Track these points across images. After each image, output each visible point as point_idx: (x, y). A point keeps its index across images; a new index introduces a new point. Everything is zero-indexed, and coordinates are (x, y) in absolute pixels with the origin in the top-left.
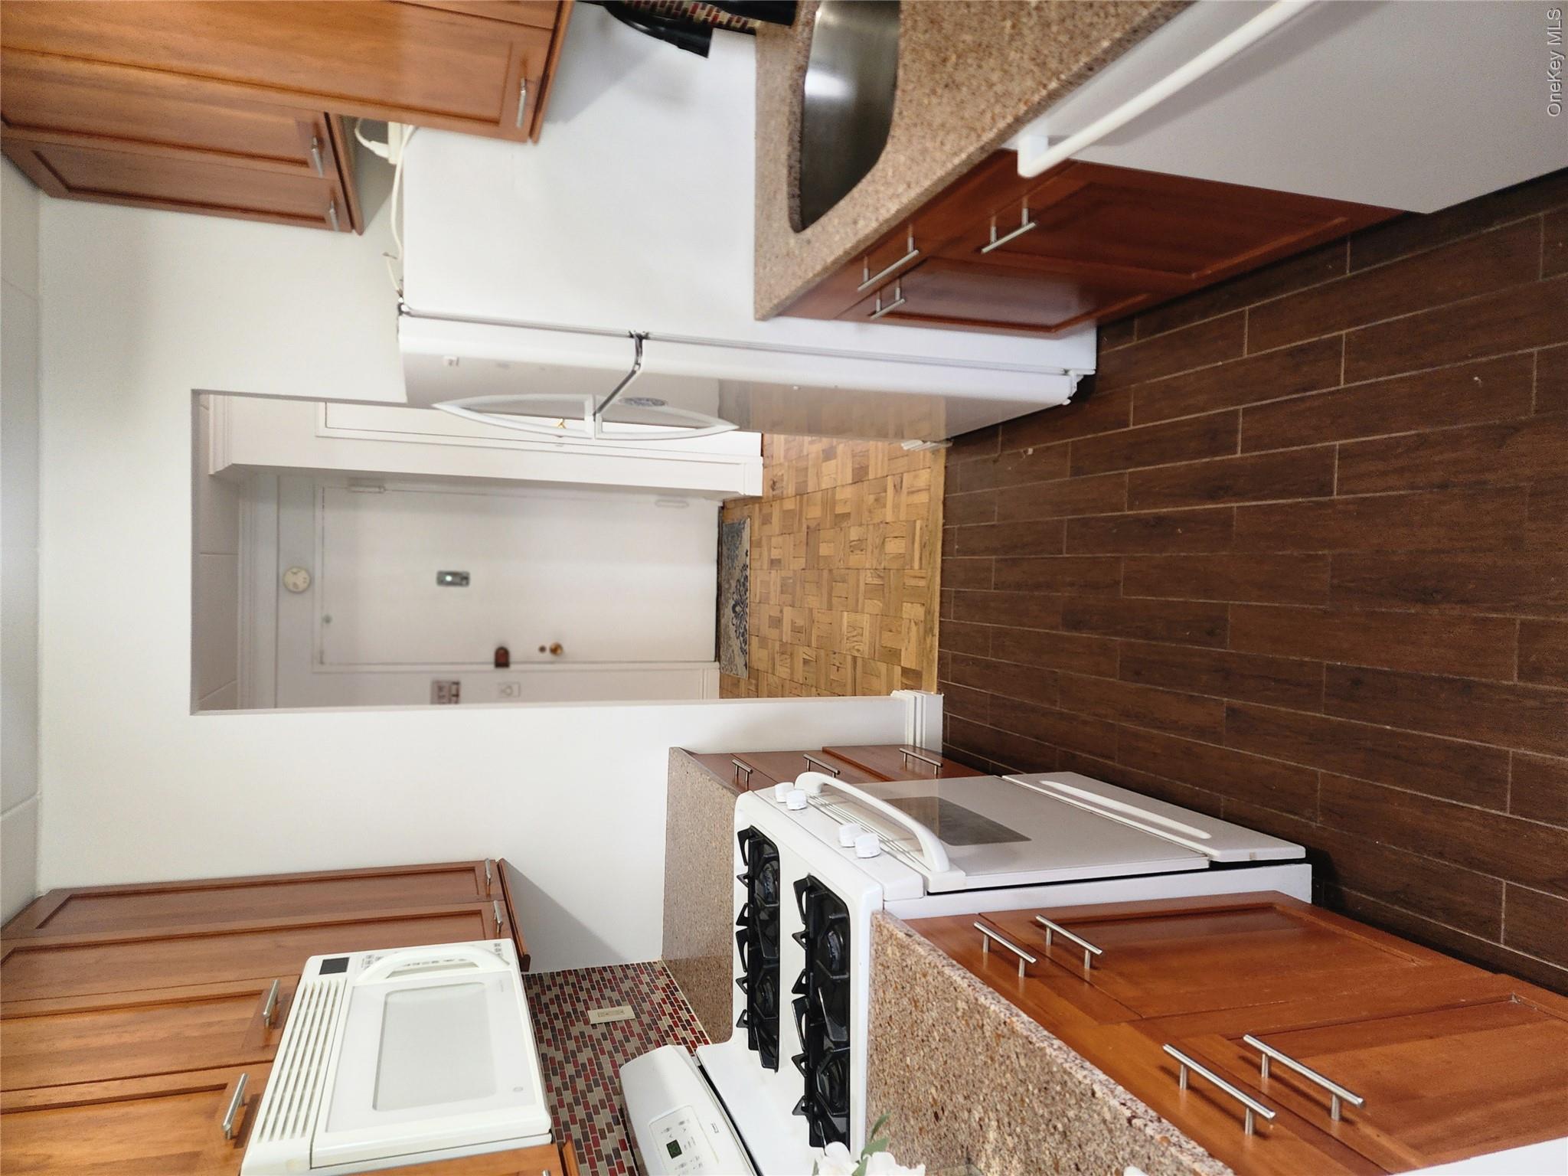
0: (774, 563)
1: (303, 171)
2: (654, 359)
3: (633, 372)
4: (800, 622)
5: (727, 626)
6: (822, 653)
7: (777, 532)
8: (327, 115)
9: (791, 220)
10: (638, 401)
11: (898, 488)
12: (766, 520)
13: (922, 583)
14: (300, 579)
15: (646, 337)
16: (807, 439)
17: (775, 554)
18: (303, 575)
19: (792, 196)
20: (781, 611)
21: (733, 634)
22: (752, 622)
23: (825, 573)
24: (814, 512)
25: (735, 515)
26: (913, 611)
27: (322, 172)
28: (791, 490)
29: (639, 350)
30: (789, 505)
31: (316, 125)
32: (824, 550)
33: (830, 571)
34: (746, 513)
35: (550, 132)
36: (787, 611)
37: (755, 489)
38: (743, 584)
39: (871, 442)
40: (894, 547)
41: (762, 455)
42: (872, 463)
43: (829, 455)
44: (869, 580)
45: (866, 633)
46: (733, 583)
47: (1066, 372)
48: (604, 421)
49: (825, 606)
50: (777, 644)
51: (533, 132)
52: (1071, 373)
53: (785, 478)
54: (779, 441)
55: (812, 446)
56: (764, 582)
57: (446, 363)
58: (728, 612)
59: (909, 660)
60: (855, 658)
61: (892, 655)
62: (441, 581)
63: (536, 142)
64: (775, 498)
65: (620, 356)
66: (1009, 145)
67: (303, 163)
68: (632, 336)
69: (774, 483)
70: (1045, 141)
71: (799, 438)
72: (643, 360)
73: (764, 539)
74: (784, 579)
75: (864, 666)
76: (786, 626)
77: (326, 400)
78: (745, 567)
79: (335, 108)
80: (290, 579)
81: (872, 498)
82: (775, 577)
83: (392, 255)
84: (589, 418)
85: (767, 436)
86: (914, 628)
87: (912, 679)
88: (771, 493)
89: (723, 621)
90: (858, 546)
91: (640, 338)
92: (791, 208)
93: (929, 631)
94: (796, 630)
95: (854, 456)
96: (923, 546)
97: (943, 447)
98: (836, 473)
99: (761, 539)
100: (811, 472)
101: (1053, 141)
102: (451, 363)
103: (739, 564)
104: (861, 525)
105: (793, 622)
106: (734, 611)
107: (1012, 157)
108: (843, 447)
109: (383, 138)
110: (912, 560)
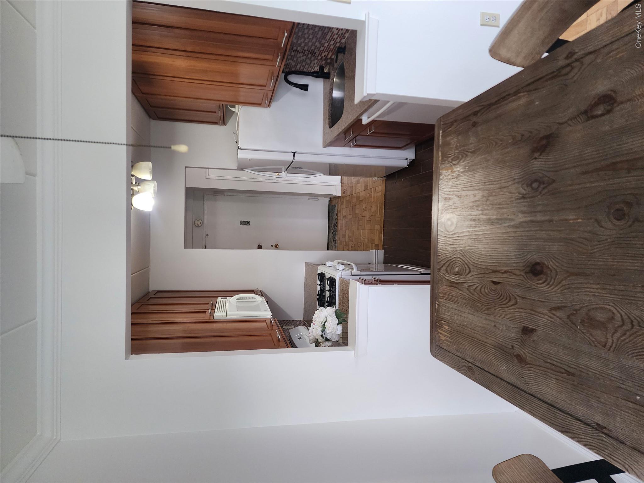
0: (344, 217)
1: (215, 114)
2: (298, 158)
3: (293, 161)
4: (351, 235)
5: (331, 239)
6: (356, 243)
7: (345, 207)
8: (223, 105)
9: (329, 125)
10: (295, 168)
11: (375, 191)
12: (342, 204)
13: (379, 219)
14: (199, 223)
15: (296, 153)
16: (353, 177)
17: (344, 214)
18: (200, 221)
19: (329, 119)
20: (346, 232)
21: (332, 241)
22: (338, 237)
23: (357, 219)
24: (354, 200)
25: (334, 202)
26: (377, 227)
27: (220, 114)
28: (348, 194)
29: (294, 156)
30: (348, 199)
31: (220, 106)
32: (357, 211)
33: (358, 218)
34: (337, 202)
35: (273, 104)
36: (347, 231)
37: (339, 194)
38: (335, 225)
39: (369, 178)
40: (373, 209)
41: (341, 183)
42: (369, 184)
43: (358, 182)
44: (368, 220)
45: (367, 235)
46: (333, 225)
47: (407, 159)
48: (287, 173)
49: (357, 229)
50: (345, 242)
51: (269, 106)
52: (408, 159)
53: (347, 190)
54: (345, 178)
55: (354, 179)
56: (341, 223)
57: (248, 160)
58: (331, 234)
59: (376, 242)
60: (364, 243)
61: (373, 240)
62: (241, 224)
63: (270, 107)
64: (344, 197)
65: (290, 158)
66: (360, 118)
67: (215, 112)
68: (292, 153)
69: (344, 191)
70: (367, 118)
71: (351, 177)
72: (295, 158)
73: (341, 210)
74: (346, 222)
75: (366, 245)
76: (347, 236)
77: (209, 168)
78: (336, 219)
79: (225, 103)
80: (196, 222)
81: (369, 195)
82: (344, 221)
83: (236, 134)
84: (283, 172)
85: (342, 177)
86: (378, 232)
87: (377, 247)
88: (343, 195)
89: (330, 238)
90: (365, 210)
91: (295, 153)
92: (329, 122)
93: (381, 232)
94: (349, 237)
95: (364, 182)
96: (380, 208)
97: (384, 179)
98: (360, 188)
99: (340, 210)
100: (354, 188)
101: (368, 118)
102: (249, 160)
103: (334, 219)
104: (366, 203)
105: (349, 235)
106: (333, 234)
107: (361, 120)
108: (362, 179)
109: (235, 108)
110: (377, 212)
